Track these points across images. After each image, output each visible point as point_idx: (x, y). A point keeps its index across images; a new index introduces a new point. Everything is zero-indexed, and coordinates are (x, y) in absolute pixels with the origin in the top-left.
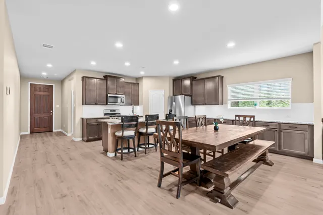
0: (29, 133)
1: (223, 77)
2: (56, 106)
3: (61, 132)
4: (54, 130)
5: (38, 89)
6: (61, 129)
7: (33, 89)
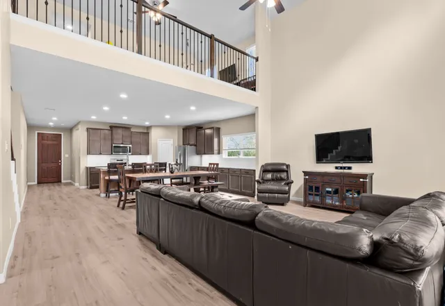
0: (36, 183)
1: (219, 128)
2: (65, 155)
3: (70, 183)
4: (63, 181)
5: (46, 138)
6: (71, 180)
7: (41, 137)
